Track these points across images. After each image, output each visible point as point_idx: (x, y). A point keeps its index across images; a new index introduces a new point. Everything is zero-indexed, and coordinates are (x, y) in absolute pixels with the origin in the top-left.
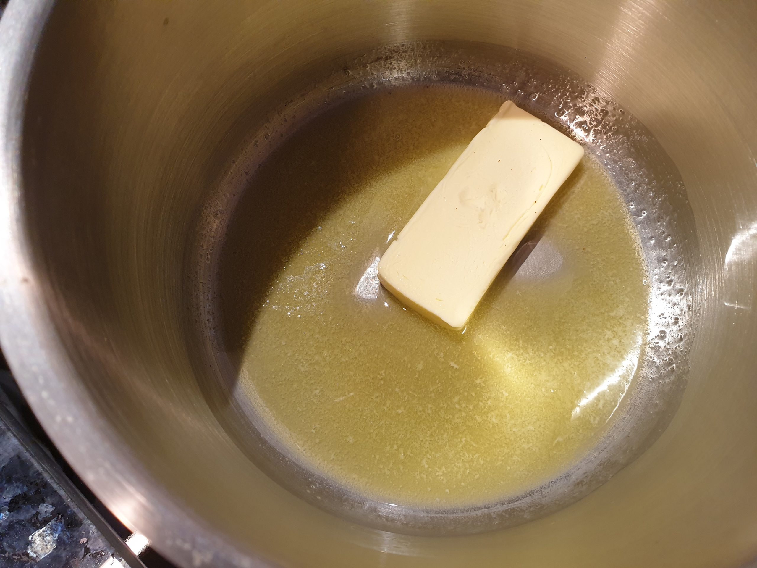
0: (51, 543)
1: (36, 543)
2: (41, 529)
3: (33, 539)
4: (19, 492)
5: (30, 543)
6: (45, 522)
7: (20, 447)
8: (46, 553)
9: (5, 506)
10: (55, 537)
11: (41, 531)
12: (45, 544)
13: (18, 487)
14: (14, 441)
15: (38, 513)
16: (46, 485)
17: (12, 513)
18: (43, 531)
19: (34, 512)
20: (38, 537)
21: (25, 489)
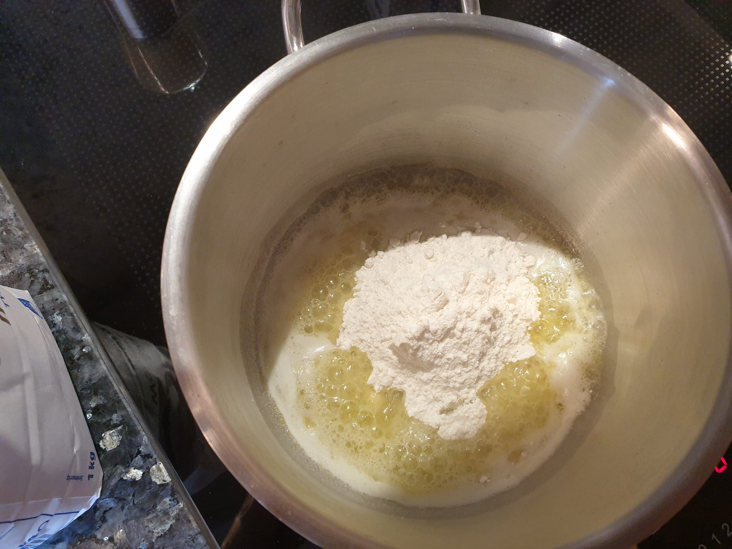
0: (117, 441)
1: (106, 440)
2: (112, 430)
3: (105, 437)
4: (101, 402)
5: (102, 438)
6: (115, 426)
7: (107, 372)
8: (112, 448)
9: (90, 410)
10: (120, 438)
11: (111, 432)
12: (112, 441)
13: (101, 399)
14: (104, 367)
15: (111, 419)
16: (119, 401)
17: (94, 416)
18: (113, 433)
19: (109, 418)
20: (108, 436)
21: (106, 401)
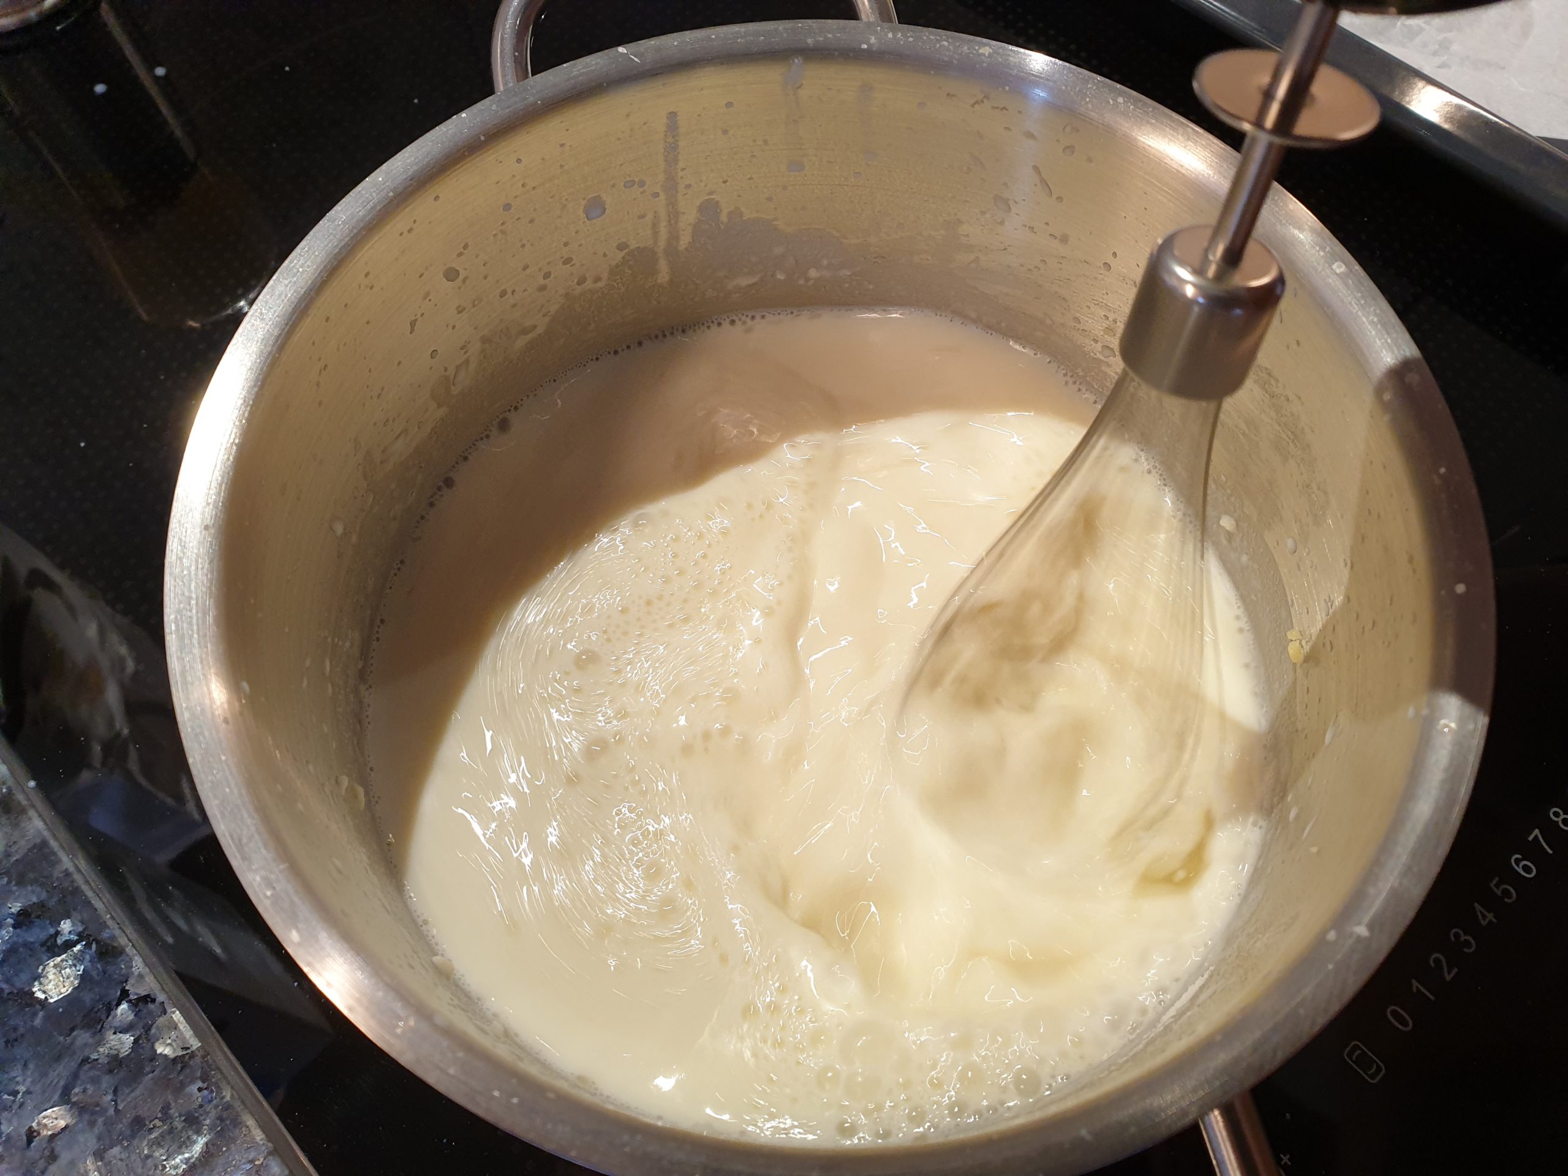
0: (72, 979)
8: (61, 994)
9: (9, 920)
10: (79, 971)
11: (59, 959)
12: (61, 979)
13: (33, 892)
15: (58, 933)
16: (77, 891)
17: (18, 930)
18: (62, 961)
19: (52, 931)
20: (52, 969)
21: (44, 895)
